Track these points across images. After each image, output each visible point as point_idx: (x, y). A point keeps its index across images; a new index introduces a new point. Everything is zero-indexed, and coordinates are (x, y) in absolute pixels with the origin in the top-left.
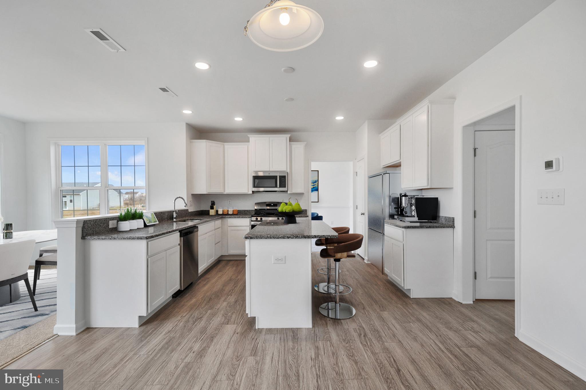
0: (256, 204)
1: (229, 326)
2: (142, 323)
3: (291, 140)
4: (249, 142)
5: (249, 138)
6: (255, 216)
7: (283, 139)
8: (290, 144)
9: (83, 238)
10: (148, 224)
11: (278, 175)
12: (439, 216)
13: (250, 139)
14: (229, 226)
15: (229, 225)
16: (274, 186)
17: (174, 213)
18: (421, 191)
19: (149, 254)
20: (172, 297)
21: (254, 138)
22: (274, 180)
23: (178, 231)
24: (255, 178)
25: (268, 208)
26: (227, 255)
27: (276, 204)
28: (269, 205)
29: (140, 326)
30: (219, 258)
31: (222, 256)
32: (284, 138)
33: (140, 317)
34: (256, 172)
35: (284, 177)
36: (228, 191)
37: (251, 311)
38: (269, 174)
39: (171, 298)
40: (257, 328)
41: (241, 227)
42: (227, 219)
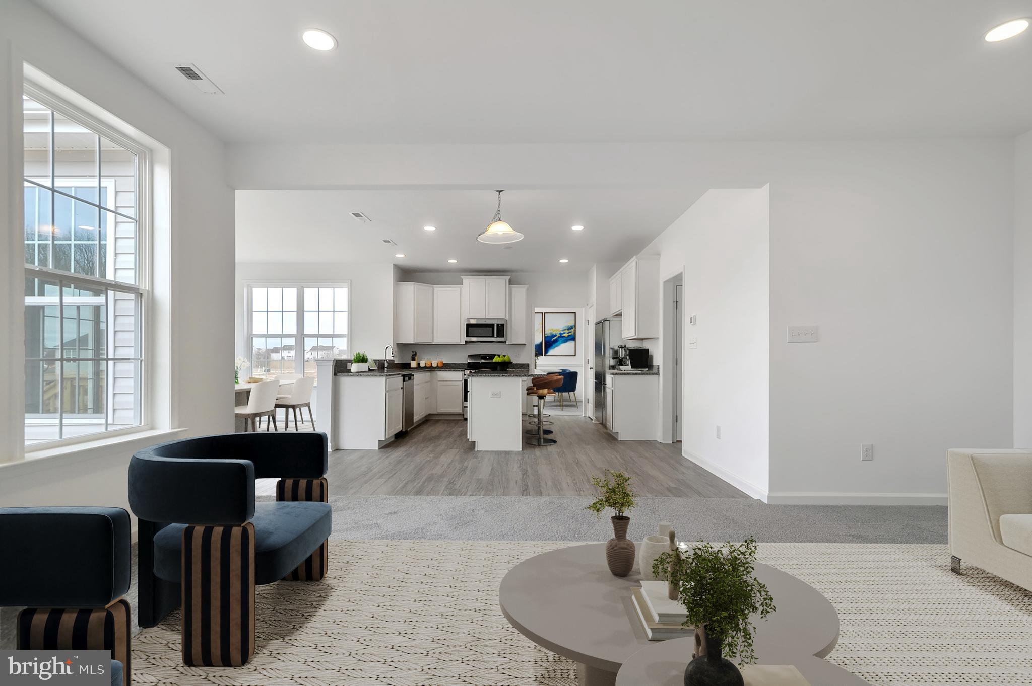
0: (469, 356)
1: (453, 450)
2: (381, 446)
3: (510, 282)
4: (462, 284)
5: (462, 280)
6: (469, 370)
7: (500, 282)
8: (509, 287)
9: (335, 374)
10: (371, 369)
11: (495, 323)
12: (653, 365)
13: (464, 281)
14: (439, 381)
15: (439, 379)
16: (491, 335)
17: (386, 362)
18: (641, 341)
19: (387, 389)
20: (394, 437)
21: (467, 281)
22: (491, 328)
23: (401, 375)
24: (469, 326)
25: (483, 361)
26: (436, 413)
27: (492, 357)
28: (484, 357)
29: (379, 449)
30: (426, 417)
31: (430, 414)
32: (503, 281)
33: (379, 441)
34: (469, 319)
35: (503, 325)
36: (436, 341)
37: (471, 437)
38: (485, 321)
39: (393, 439)
40: (476, 450)
41: (451, 382)
42: (436, 372)
